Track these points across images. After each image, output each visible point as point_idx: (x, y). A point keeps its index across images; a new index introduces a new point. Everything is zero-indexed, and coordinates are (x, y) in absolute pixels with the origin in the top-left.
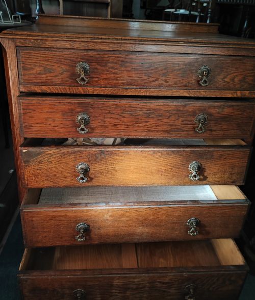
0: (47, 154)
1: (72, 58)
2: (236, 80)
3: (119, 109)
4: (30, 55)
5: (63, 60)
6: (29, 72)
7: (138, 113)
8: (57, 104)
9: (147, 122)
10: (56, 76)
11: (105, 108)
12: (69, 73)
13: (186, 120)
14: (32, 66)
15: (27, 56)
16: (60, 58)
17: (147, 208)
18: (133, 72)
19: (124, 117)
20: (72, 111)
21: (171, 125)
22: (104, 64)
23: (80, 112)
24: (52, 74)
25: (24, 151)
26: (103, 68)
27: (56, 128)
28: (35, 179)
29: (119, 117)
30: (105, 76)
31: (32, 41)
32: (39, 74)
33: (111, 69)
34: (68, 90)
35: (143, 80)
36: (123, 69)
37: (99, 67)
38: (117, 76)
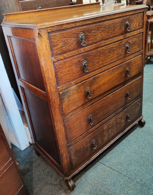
0: (72, 90)
1: (76, 32)
2: (137, 25)
3: (98, 53)
4: (56, 37)
5: (72, 35)
6: (56, 48)
7: (106, 52)
8: (73, 60)
9: (109, 56)
10: (70, 46)
11: (93, 54)
12: (76, 42)
13: (122, 49)
14: (58, 43)
15: (54, 38)
16: (71, 34)
17: (112, 94)
18: (103, 33)
19: (101, 56)
20: (79, 61)
21: (118, 54)
22: (90, 32)
23: (83, 60)
24: (68, 45)
25: (61, 93)
26: (90, 34)
27: (74, 74)
28: (68, 108)
29: (99, 57)
30: (91, 39)
31: (56, 27)
32: (62, 47)
33: (93, 34)
34: (76, 52)
35: (107, 36)
36: (98, 32)
37: (88, 34)
38: (96, 37)
